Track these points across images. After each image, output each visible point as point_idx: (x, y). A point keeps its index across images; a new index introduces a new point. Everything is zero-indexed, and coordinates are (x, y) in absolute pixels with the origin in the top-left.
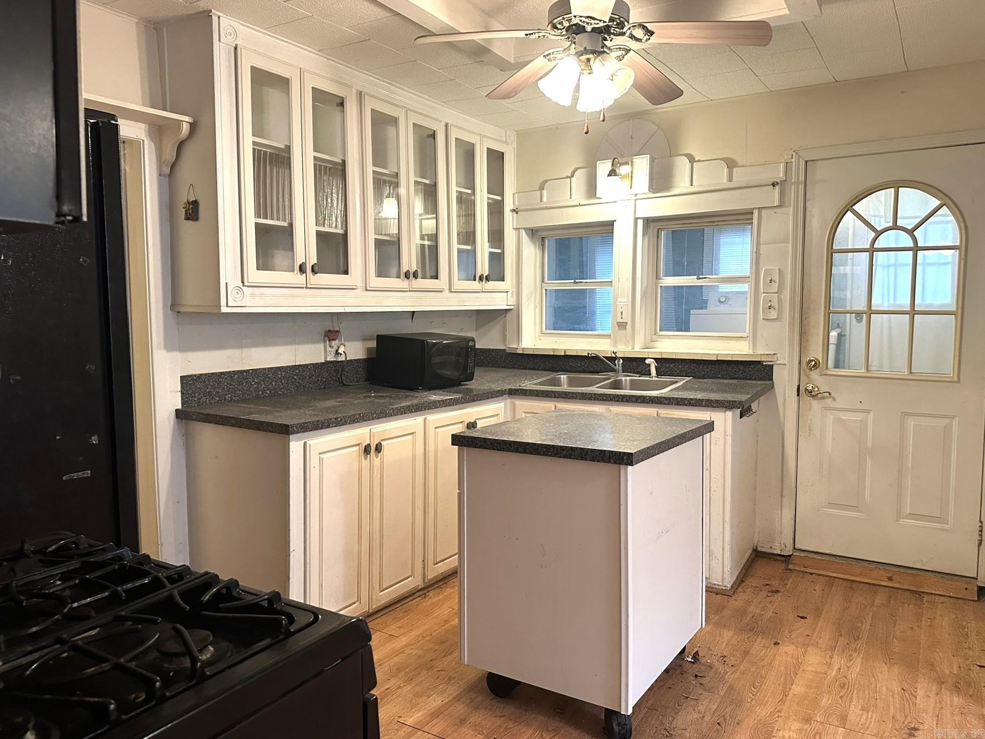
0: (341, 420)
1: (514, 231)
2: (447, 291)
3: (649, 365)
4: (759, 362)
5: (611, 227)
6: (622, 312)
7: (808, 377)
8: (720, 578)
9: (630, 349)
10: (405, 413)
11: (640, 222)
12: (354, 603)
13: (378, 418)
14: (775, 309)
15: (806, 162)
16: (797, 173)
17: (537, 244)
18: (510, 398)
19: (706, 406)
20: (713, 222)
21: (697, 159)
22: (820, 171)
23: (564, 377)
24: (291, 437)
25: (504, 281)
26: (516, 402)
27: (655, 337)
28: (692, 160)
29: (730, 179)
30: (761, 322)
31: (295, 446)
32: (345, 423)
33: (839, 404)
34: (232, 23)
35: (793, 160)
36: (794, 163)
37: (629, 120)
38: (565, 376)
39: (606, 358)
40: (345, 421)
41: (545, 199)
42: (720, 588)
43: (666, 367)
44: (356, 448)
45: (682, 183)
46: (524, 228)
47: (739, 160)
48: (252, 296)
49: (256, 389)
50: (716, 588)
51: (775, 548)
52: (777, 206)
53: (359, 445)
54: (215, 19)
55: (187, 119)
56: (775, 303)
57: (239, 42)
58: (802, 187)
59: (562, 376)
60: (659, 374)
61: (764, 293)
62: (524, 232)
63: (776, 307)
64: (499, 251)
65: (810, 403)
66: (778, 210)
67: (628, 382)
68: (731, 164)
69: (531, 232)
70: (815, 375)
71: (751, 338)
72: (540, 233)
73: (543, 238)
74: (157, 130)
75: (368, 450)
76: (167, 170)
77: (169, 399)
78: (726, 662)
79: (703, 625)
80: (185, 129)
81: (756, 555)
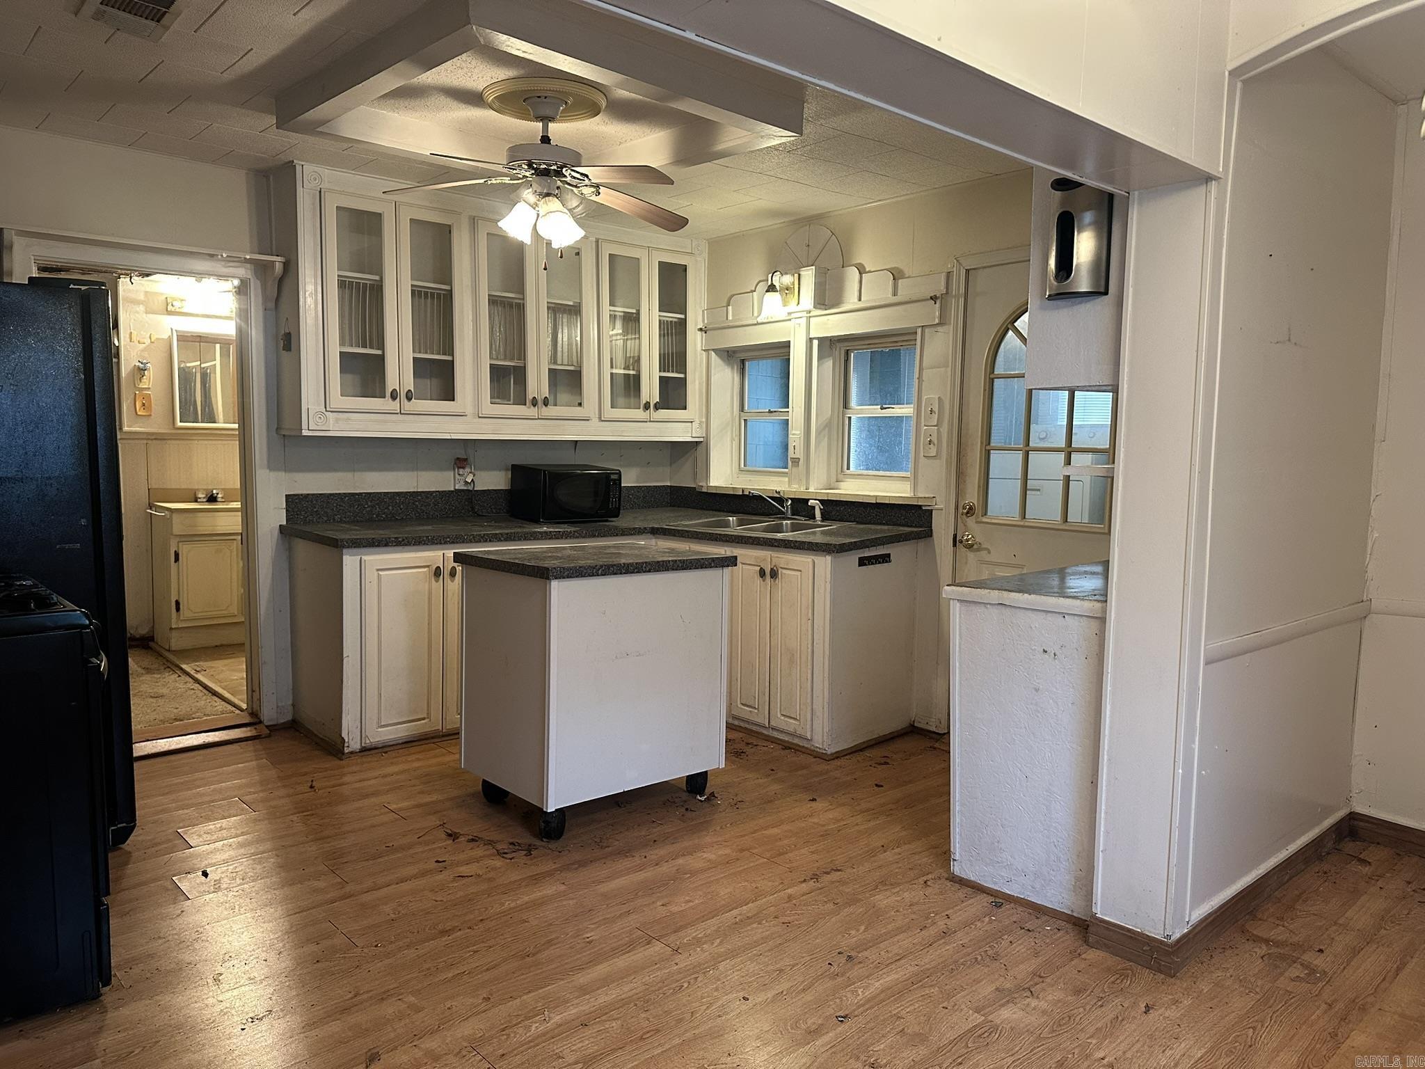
0: (403, 540)
1: (704, 353)
2: (595, 420)
3: (814, 508)
4: (920, 507)
5: (786, 350)
6: (794, 446)
7: (965, 525)
8: (821, 741)
9: (803, 489)
10: (490, 541)
11: (816, 343)
12: (424, 719)
13: (453, 543)
14: (934, 444)
15: (968, 271)
16: (958, 286)
17: (736, 367)
18: (655, 538)
19: (808, 549)
20: (896, 342)
21: (867, 270)
22: (981, 282)
23: (732, 519)
24: (345, 551)
25: (685, 408)
26: (659, 543)
27: (841, 477)
28: (862, 270)
29: (895, 294)
30: (922, 460)
31: (350, 561)
32: (408, 544)
33: (994, 557)
34: (316, 169)
35: (955, 269)
36: (955, 273)
37: (806, 225)
38: (735, 518)
39: (772, 498)
40: (408, 542)
41: (730, 318)
42: (821, 751)
43: (837, 510)
44: (426, 569)
45: (851, 301)
46: (713, 350)
47: (907, 272)
48: (337, 420)
49: (371, 513)
50: (817, 752)
51: (931, 724)
52: (937, 324)
53: (428, 566)
54: (298, 169)
55: (279, 259)
56: (935, 440)
57: (324, 186)
58: (962, 301)
59: (731, 518)
60: (824, 518)
61: (925, 426)
62: (713, 353)
63: (936, 442)
64: (682, 376)
65: (967, 555)
66: (940, 329)
67: (789, 526)
68: (897, 275)
69: (726, 353)
70: (971, 521)
71: (913, 478)
72: (738, 355)
73: (743, 362)
74: (261, 269)
75: (438, 572)
76: (271, 305)
77: (272, 515)
78: (736, 805)
79: (722, 766)
80: (279, 268)
81: (913, 731)
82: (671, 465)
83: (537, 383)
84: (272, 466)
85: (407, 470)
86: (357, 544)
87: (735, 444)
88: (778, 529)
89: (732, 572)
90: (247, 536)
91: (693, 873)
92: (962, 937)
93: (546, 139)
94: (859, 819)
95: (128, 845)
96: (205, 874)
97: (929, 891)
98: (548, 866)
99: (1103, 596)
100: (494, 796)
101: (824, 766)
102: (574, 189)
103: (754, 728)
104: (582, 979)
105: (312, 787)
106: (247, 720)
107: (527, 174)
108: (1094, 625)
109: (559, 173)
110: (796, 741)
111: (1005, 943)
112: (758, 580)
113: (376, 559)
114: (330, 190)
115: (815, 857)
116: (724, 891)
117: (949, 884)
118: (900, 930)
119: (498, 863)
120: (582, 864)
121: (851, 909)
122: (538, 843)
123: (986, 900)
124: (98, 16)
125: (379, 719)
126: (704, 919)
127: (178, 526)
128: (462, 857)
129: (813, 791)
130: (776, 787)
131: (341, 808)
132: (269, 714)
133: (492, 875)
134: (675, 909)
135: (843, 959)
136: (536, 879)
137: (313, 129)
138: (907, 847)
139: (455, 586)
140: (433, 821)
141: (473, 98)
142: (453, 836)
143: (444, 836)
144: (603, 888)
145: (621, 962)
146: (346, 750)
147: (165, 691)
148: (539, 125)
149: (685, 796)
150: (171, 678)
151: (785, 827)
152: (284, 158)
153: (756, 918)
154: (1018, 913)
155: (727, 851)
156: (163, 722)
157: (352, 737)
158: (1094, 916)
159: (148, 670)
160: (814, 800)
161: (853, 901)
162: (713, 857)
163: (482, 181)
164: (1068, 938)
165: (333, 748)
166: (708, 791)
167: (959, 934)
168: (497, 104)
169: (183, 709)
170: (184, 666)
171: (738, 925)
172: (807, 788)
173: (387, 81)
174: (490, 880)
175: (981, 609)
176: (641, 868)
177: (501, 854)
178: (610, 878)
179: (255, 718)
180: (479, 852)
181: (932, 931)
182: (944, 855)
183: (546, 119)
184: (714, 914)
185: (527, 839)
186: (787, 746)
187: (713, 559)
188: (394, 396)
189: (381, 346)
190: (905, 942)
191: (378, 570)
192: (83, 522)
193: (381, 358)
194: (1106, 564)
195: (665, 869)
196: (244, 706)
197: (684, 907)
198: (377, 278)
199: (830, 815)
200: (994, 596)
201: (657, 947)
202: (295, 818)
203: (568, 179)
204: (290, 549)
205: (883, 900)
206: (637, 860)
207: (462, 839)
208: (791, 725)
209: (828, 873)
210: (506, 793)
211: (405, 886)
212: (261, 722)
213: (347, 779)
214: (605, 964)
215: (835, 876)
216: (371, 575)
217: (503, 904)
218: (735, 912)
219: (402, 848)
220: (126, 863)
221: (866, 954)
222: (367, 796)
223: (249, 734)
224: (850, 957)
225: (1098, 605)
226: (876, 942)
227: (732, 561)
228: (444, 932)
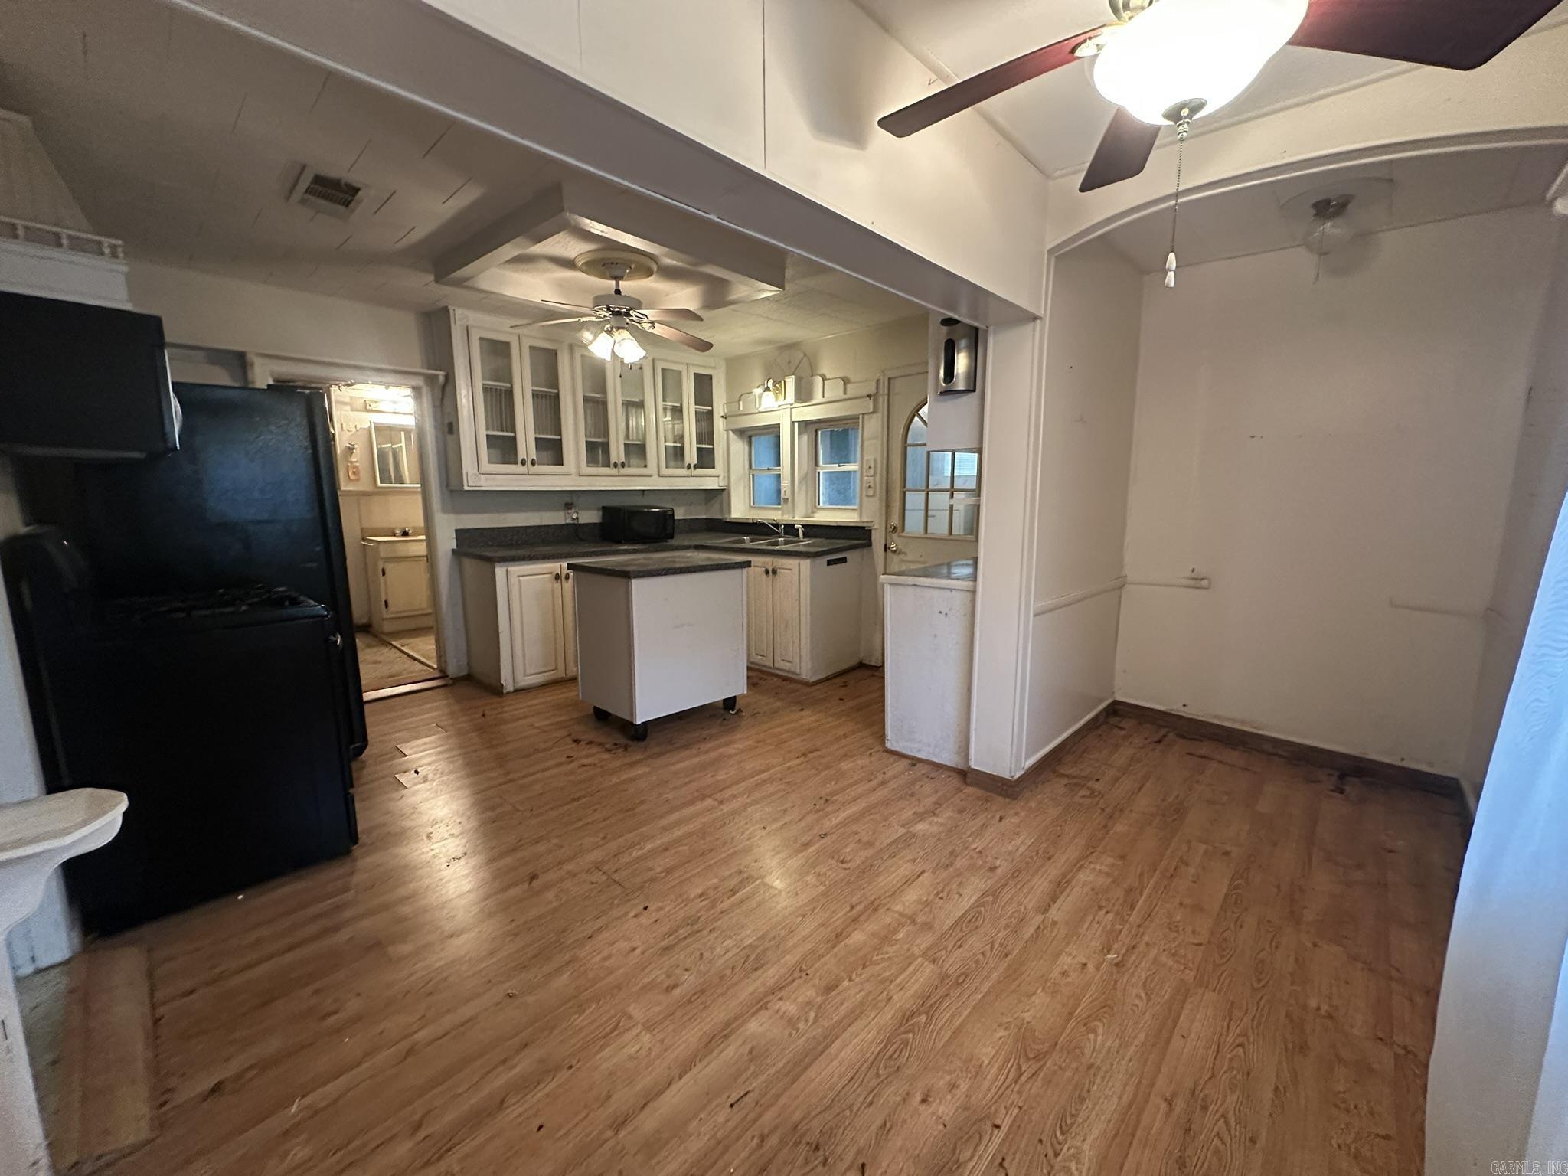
0: (534, 556)
1: (725, 431)
2: (656, 477)
3: (798, 530)
4: (863, 528)
5: (778, 429)
6: (785, 491)
7: (891, 538)
8: (806, 675)
9: (790, 518)
10: (591, 556)
11: (796, 424)
12: (553, 670)
13: (566, 558)
15: (889, 379)
16: (884, 389)
17: (746, 441)
18: (697, 551)
19: (795, 556)
20: (846, 424)
21: (827, 378)
22: (898, 385)
24: (496, 564)
25: (714, 467)
28: (824, 379)
29: (845, 393)
30: (865, 499)
31: (500, 571)
32: (537, 559)
33: (909, 558)
34: (463, 312)
35: (881, 377)
36: (881, 380)
37: (788, 349)
38: (748, 537)
39: (772, 524)
41: (741, 409)
42: (806, 681)
43: (813, 531)
44: (549, 575)
45: (818, 397)
46: (731, 430)
47: (852, 378)
48: (487, 479)
49: (511, 540)
51: (873, 661)
52: (872, 412)
53: (551, 573)
54: (451, 312)
55: (442, 373)
56: (872, 485)
57: (469, 323)
58: (886, 397)
59: (745, 538)
60: (805, 536)
61: (866, 476)
62: (731, 432)
63: (873, 487)
64: (711, 447)
65: (893, 557)
66: (874, 415)
67: (783, 541)
68: (846, 381)
69: (739, 432)
70: (895, 536)
71: (859, 509)
72: (747, 433)
73: (750, 437)
74: (431, 380)
75: (557, 577)
76: (438, 403)
77: (447, 542)
78: (754, 715)
79: (745, 692)
80: (441, 379)
81: (862, 666)
82: (706, 504)
83: (617, 453)
84: (445, 511)
85: (533, 511)
86: (504, 560)
87: (747, 491)
88: (776, 543)
89: (748, 572)
90: (431, 558)
91: (730, 757)
92: (893, 785)
93: (618, 292)
94: (830, 719)
95: (363, 757)
96: (417, 772)
97: (872, 759)
98: (638, 757)
99: (974, 578)
100: (602, 716)
101: (808, 690)
102: (638, 325)
103: (764, 669)
104: (664, 822)
105: (484, 715)
106: (437, 675)
107: (607, 314)
108: (969, 595)
109: (628, 314)
110: (790, 675)
111: (917, 787)
112: (764, 576)
113: (516, 569)
114: (474, 327)
115: (805, 743)
116: (749, 766)
117: (884, 754)
118: (856, 783)
119: (606, 756)
120: (660, 754)
121: (827, 772)
122: (630, 743)
123: (906, 762)
124: (303, 202)
125: (525, 671)
126: (737, 783)
127: (383, 552)
128: (585, 753)
129: (801, 704)
130: (779, 704)
131: (503, 727)
132: (452, 671)
133: (603, 763)
134: (719, 778)
135: (822, 801)
136: (632, 765)
137: (460, 283)
138: (860, 734)
139: (569, 586)
140: (564, 732)
141: (569, 264)
142: (577, 741)
143: (570, 741)
144: (674, 768)
145: (689, 811)
146: (505, 691)
147: (381, 659)
148: (614, 282)
149: (722, 711)
150: (385, 650)
151: (786, 727)
152: (441, 304)
153: (770, 780)
154: (925, 769)
155: (750, 743)
156: (382, 678)
157: (507, 682)
158: (969, 767)
159: (369, 646)
160: (802, 710)
161: (827, 767)
162: (741, 746)
163: (577, 319)
164: (955, 782)
165: (496, 690)
166: (737, 707)
167: (892, 783)
168: (584, 268)
169: (395, 669)
170: (394, 643)
171: (758, 786)
172: (799, 703)
173: (509, 250)
174: (602, 767)
175: (901, 588)
176: (697, 755)
177: (609, 751)
178: (679, 762)
179: (443, 674)
180: (594, 750)
181: (874, 783)
182: (882, 737)
183: (618, 278)
184: (743, 780)
185: (622, 740)
186: (785, 679)
187: (736, 563)
188: (523, 463)
189: (513, 429)
190: (860, 789)
191: (519, 576)
192: (318, 549)
193: (514, 439)
194: (976, 560)
195: (712, 755)
196: (435, 666)
197: (725, 776)
198: (508, 385)
199: (812, 718)
200: (911, 580)
201: (709, 802)
202: (474, 734)
203: (634, 318)
204: (460, 565)
205: (845, 765)
206: (694, 751)
207: (582, 743)
208: (787, 666)
209: (811, 752)
210: (610, 714)
211: (548, 774)
212: (447, 676)
213: (506, 709)
214: (677, 813)
215: (816, 754)
216: (514, 580)
217: (610, 781)
218: (756, 778)
219: (544, 750)
220: (363, 768)
221: (835, 798)
222: (518, 719)
223: (439, 684)
224: (827, 801)
225: (971, 583)
226: (843, 790)
227: (748, 564)
228: (574, 800)
